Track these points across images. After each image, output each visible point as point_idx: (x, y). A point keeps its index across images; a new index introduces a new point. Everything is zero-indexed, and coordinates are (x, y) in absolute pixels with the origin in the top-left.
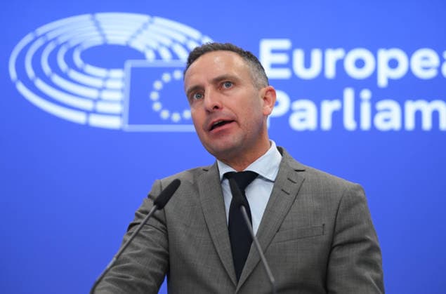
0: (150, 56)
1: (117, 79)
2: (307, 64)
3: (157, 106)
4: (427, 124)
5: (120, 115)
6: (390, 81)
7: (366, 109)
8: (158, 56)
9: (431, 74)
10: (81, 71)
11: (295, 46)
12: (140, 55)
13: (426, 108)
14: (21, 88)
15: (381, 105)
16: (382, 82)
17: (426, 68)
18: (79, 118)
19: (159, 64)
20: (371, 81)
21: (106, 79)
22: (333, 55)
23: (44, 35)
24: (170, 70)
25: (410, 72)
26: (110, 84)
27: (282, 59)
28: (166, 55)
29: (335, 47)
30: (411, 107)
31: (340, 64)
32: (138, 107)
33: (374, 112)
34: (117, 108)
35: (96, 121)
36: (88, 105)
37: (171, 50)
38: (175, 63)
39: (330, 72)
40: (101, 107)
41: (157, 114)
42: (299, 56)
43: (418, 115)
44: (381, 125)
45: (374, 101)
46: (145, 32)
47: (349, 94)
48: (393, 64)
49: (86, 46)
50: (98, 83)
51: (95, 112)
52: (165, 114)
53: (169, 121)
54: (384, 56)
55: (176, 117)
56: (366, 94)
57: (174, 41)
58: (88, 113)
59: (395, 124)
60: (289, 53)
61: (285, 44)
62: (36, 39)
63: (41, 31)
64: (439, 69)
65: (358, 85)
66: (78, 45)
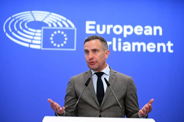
0: (50, 25)
1: (39, 33)
2: (101, 29)
3: (52, 42)
4: (139, 50)
5: (40, 45)
6: (127, 35)
7: (120, 44)
8: (52, 26)
9: (141, 33)
10: (27, 30)
11: (97, 24)
12: (47, 25)
13: (139, 45)
14: (7, 35)
15: (125, 43)
16: (125, 36)
17: (139, 32)
18: (27, 45)
19: (53, 28)
20: (121, 36)
21: (35, 33)
22: (109, 27)
23: (15, 17)
24: (57, 30)
25: (134, 33)
26: (36, 34)
27: (93, 27)
28: (55, 25)
29: (110, 24)
30: (134, 44)
31: (111, 30)
32: (46, 42)
33: (122, 45)
34: (39, 42)
35: (32, 46)
36: (30, 41)
37: (56, 23)
38: (58, 28)
39: (108, 32)
40: (34, 42)
41: (53, 44)
42: (98, 26)
43: (136, 47)
44: (125, 50)
45: (122, 42)
46: (48, 18)
47: (114, 39)
48: (128, 30)
49: (28, 21)
50: (33, 34)
51: (32, 43)
52: (55, 45)
53: (56, 47)
54: (126, 27)
55: (58, 46)
56: (120, 40)
57: (58, 21)
58: (29, 43)
59: (129, 50)
60: (95, 25)
61: (94, 23)
62: (12, 19)
63: (13, 16)
64: (143, 32)
65: (117, 37)
66: (26, 21)
